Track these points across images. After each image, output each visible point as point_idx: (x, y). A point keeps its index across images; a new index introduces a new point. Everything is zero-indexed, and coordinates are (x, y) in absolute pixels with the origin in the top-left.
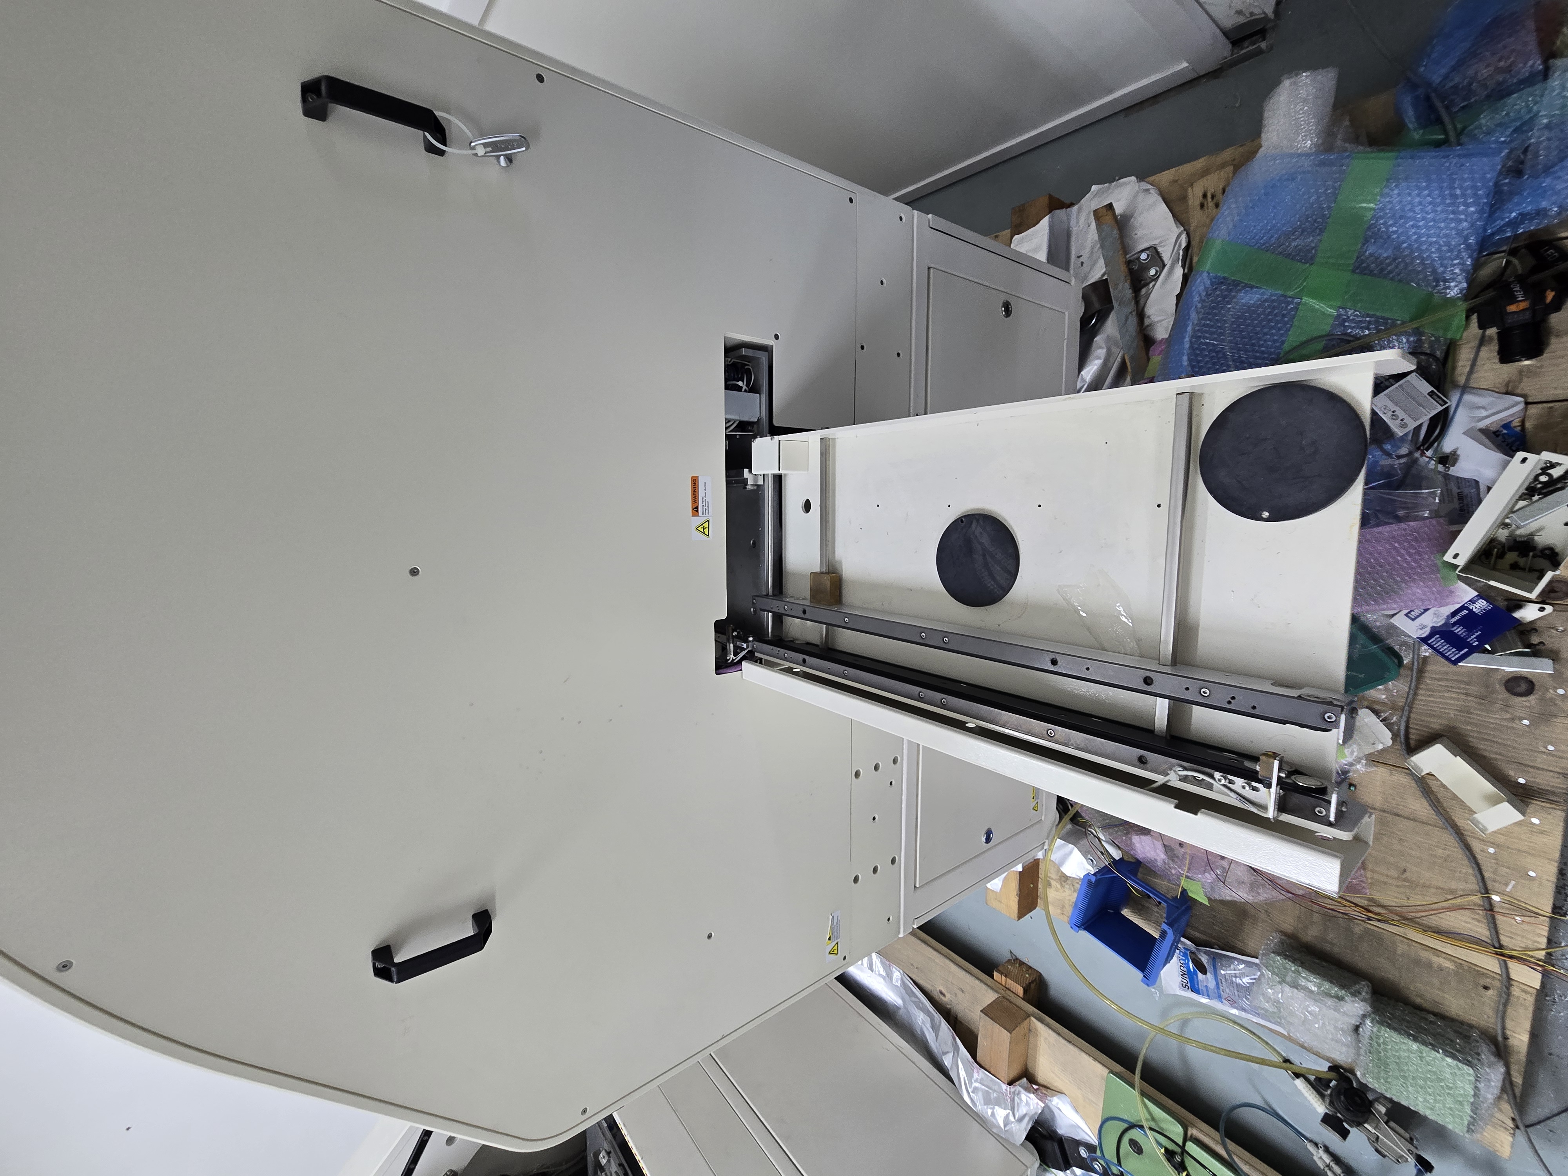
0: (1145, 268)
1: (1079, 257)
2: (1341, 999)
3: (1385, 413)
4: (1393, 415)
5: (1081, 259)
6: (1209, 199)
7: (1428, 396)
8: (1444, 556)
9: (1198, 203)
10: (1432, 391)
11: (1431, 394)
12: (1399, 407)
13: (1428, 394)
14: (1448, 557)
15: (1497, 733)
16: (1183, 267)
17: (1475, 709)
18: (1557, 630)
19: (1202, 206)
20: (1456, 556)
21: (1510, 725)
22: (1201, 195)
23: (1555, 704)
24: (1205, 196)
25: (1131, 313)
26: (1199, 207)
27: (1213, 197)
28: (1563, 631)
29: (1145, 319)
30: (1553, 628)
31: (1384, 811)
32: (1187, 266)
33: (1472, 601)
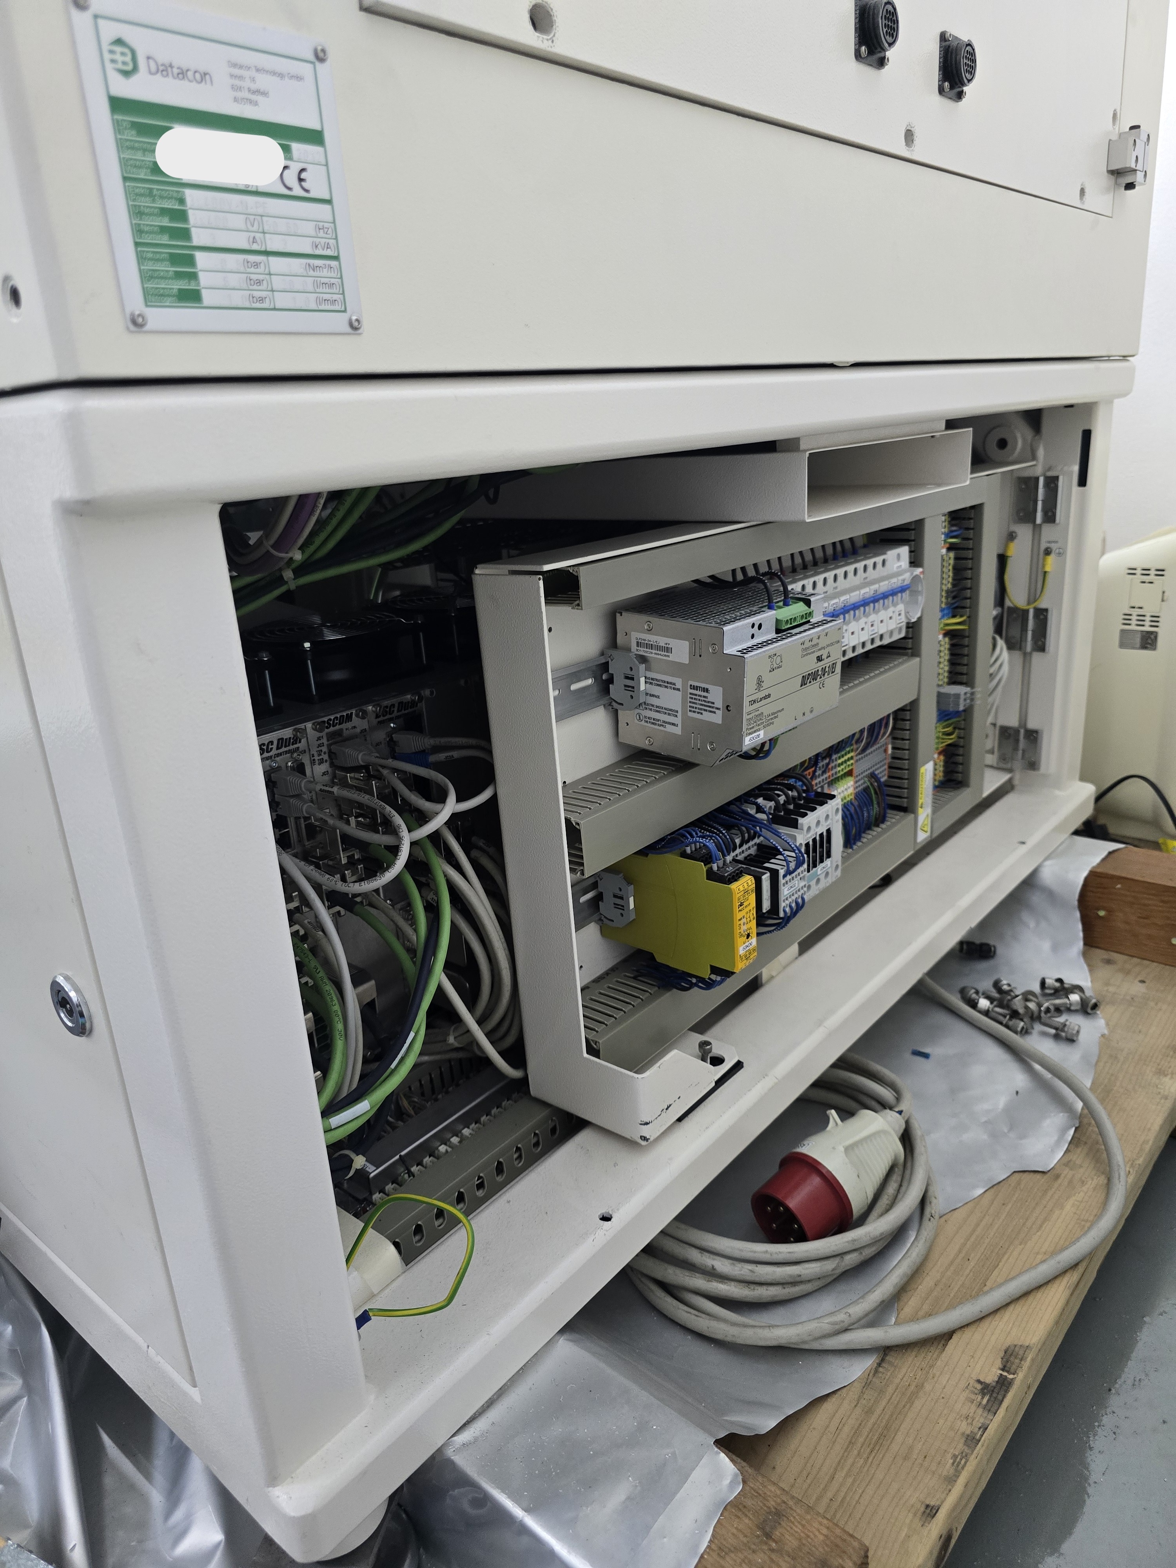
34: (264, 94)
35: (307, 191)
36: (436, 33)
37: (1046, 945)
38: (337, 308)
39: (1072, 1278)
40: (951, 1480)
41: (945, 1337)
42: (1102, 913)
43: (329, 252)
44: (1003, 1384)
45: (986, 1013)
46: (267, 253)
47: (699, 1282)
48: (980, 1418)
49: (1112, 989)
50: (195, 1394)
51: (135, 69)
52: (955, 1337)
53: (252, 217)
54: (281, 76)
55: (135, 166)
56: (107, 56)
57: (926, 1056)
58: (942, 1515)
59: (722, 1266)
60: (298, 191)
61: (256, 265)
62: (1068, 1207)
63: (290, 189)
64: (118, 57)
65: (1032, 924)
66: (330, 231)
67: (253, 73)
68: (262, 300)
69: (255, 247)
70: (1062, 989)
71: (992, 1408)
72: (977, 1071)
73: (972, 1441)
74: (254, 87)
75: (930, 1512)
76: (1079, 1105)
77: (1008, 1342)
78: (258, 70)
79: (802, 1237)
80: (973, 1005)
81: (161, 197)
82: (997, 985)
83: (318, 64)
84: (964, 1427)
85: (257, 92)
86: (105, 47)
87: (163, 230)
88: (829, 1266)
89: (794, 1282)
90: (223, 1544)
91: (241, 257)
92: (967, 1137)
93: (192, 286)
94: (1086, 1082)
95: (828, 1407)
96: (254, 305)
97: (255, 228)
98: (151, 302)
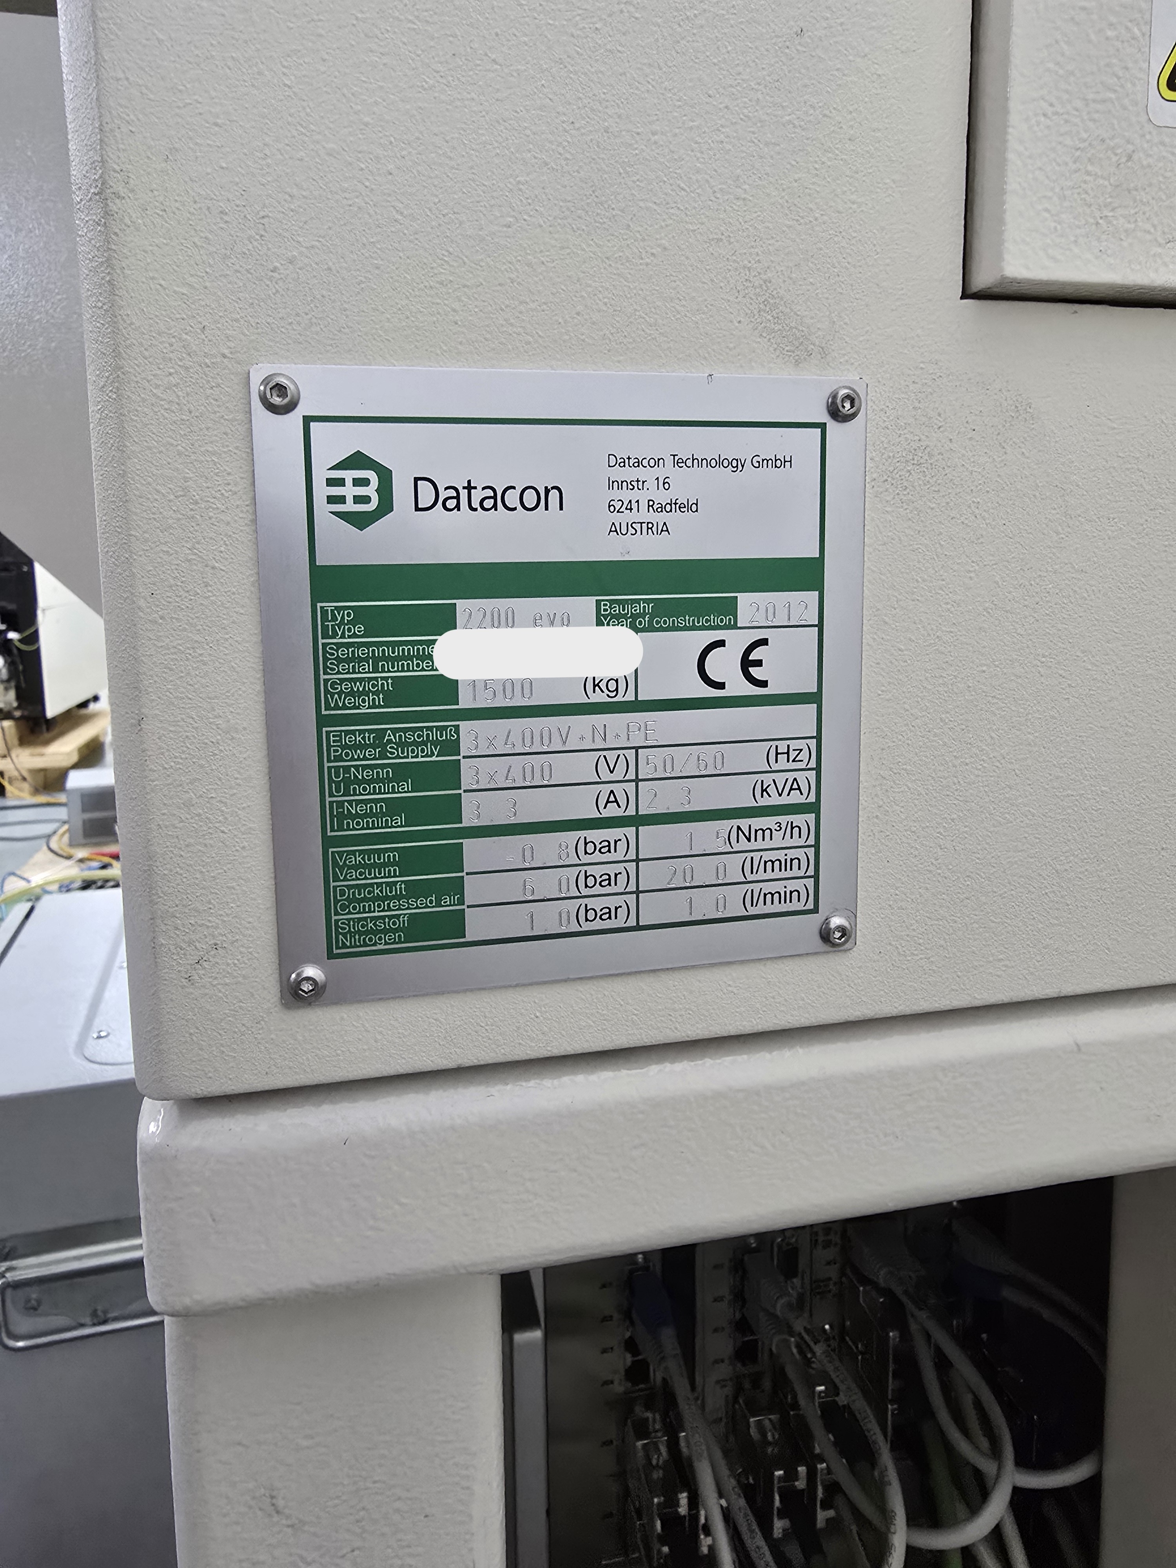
34: (691, 507)
35: (764, 684)
36: (1088, 306)
38: (795, 906)
43: (795, 798)
46: (638, 821)
51: (386, 506)
53: (611, 756)
54: (737, 465)
55: (352, 693)
56: (321, 491)
60: (738, 686)
61: (609, 847)
63: (721, 686)
64: (349, 491)
66: (804, 755)
67: (668, 470)
68: (610, 913)
69: (612, 811)
74: (662, 497)
78: (678, 462)
81: (402, 744)
83: (832, 427)
85: (675, 505)
86: (320, 475)
87: (394, 807)
91: (571, 837)
93: (448, 905)
96: (586, 927)
97: (618, 774)
98: (344, 946)
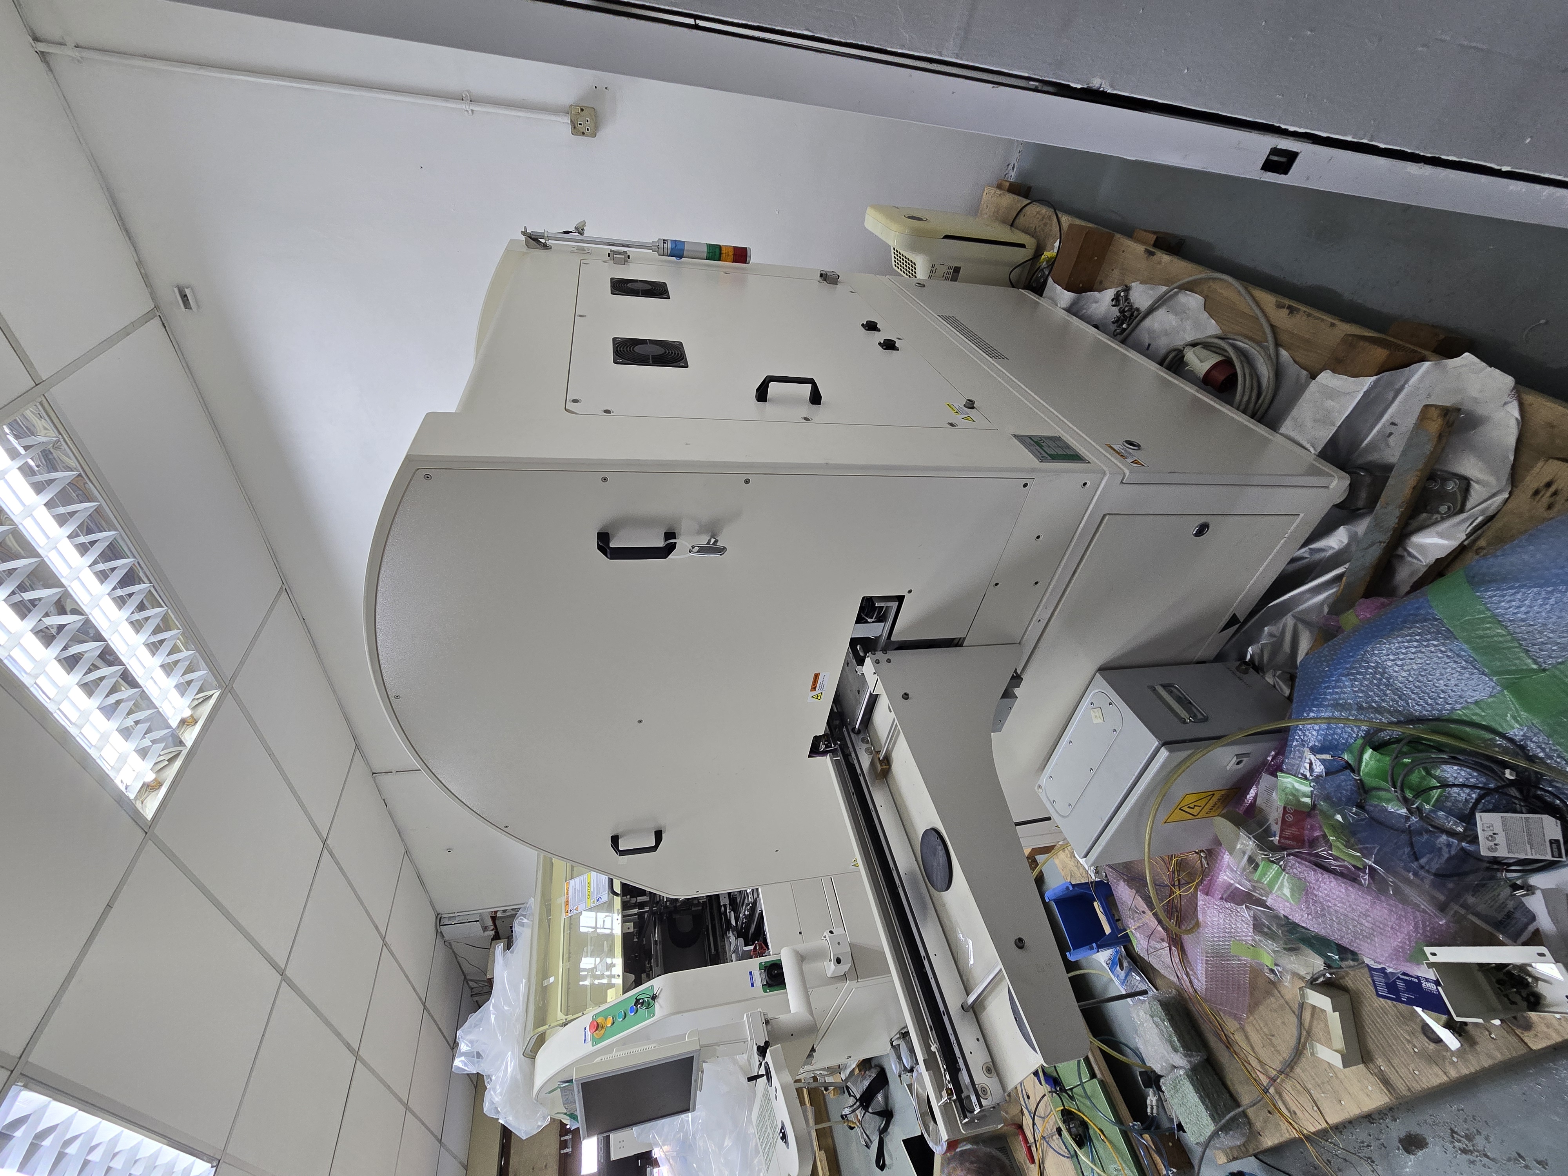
0: (1443, 496)
1: (1393, 424)
2: (1176, 1050)
3: (1483, 830)
4: (1491, 836)
5: (1393, 429)
6: (1549, 494)
7: (1548, 844)
8: (1427, 946)
9: (1535, 486)
10: (1557, 841)
11: (1554, 842)
12: (1506, 834)
13: (1550, 841)
14: (1428, 950)
15: (1391, 1037)
16: (1469, 536)
17: (1392, 1016)
18: (1490, 1034)
19: (1536, 493)
20: (1434, 954)
21: (1406, 1043)
22: (1547, 479)
23: (1444, 1061)
24: (1549, 485)
25: (1380, 542)
26: (1531, 492)
27: (1555, 493)
28: (1493, 1038)
29: (1400, 549)
30: (1488, 1031)
31: (1287, 1003)
32: (1472, 538)
33: (1427, 980)
37: (1094, 305)
39: (1250, 288)
40: (1323, 320)
41: (1273, 327)
42: (1081, 285)
44: (1290, 308)
45: (1129, 325)
47: (1252, 405)
48: (1301, 313)
49: (1116, 281)
50: (1302, 515)
52: (1273, 324)
57: (1149, 345)
58: (1333, 321)
59: (1246, 399)
62: (1221, 291)
65: (1085, 311)
70: (1116, 299)
71: (1298, 310)
72: (1156, 326)
73: (1309, 315)
75: (1333, 325)
76: (1176, 290)
77: (1274, 307)
79: (1235, 375)
80: (1125, 330)
82: (1113, 322)
84: (1304, 318)
88: (1245, 365)
89: (1252, 378)
90: (1346, 526)
92: (1188, 328)
94: (1165, 288)
95: (1297, 359)
